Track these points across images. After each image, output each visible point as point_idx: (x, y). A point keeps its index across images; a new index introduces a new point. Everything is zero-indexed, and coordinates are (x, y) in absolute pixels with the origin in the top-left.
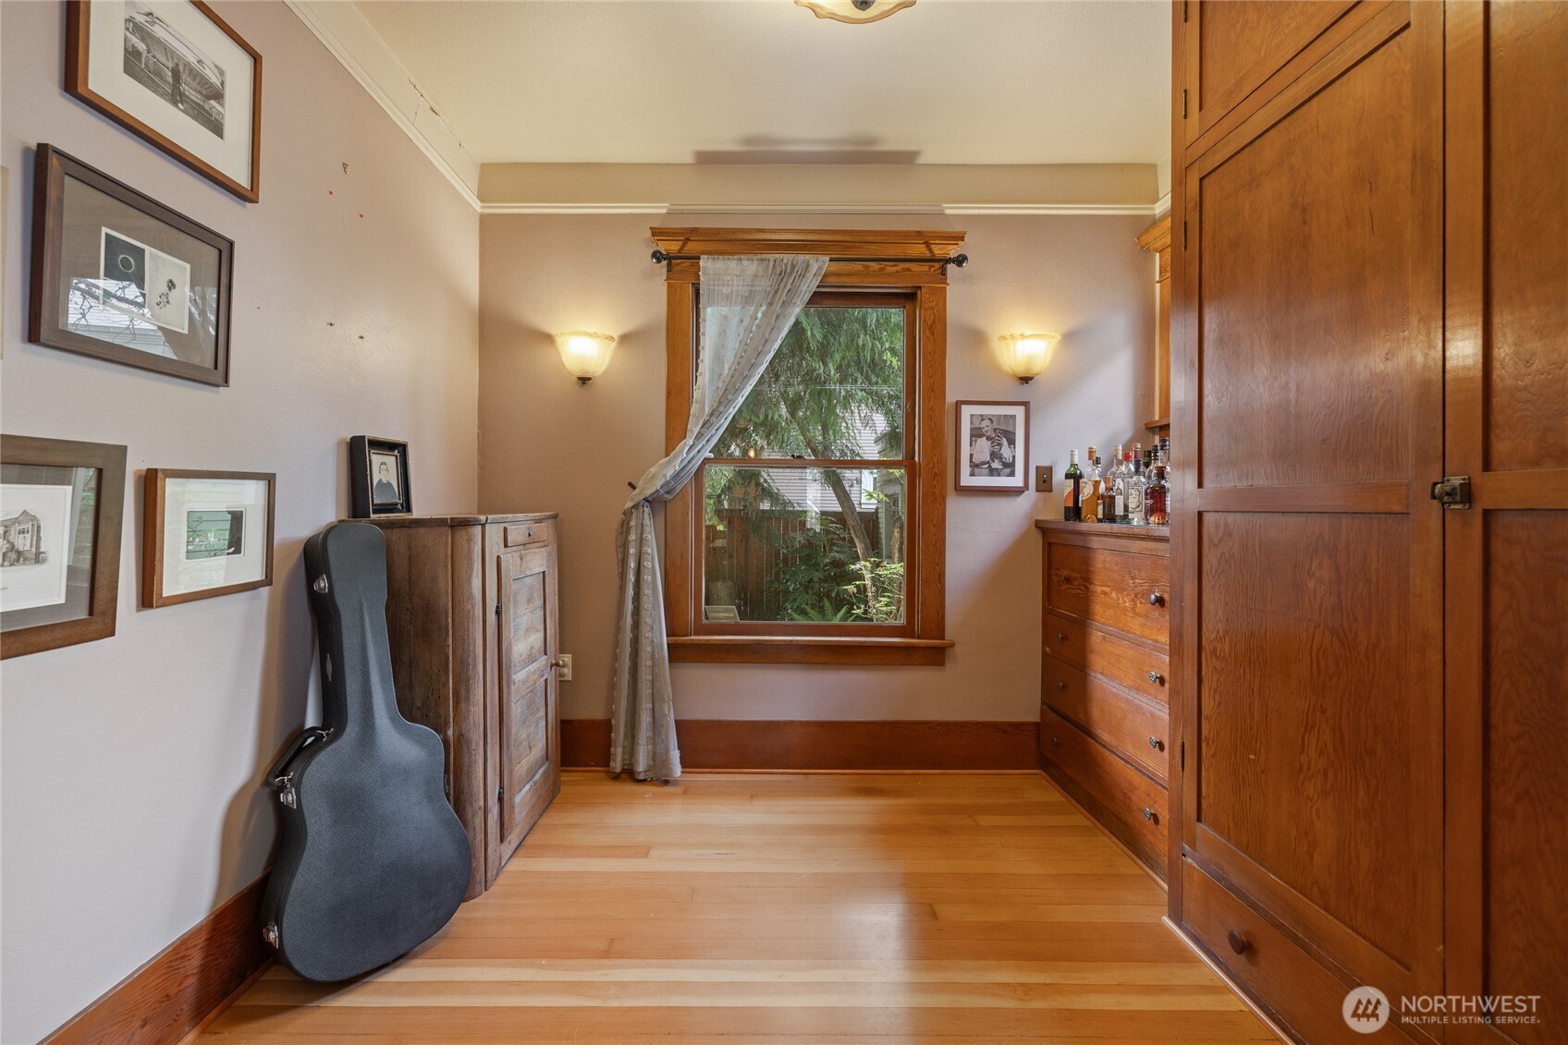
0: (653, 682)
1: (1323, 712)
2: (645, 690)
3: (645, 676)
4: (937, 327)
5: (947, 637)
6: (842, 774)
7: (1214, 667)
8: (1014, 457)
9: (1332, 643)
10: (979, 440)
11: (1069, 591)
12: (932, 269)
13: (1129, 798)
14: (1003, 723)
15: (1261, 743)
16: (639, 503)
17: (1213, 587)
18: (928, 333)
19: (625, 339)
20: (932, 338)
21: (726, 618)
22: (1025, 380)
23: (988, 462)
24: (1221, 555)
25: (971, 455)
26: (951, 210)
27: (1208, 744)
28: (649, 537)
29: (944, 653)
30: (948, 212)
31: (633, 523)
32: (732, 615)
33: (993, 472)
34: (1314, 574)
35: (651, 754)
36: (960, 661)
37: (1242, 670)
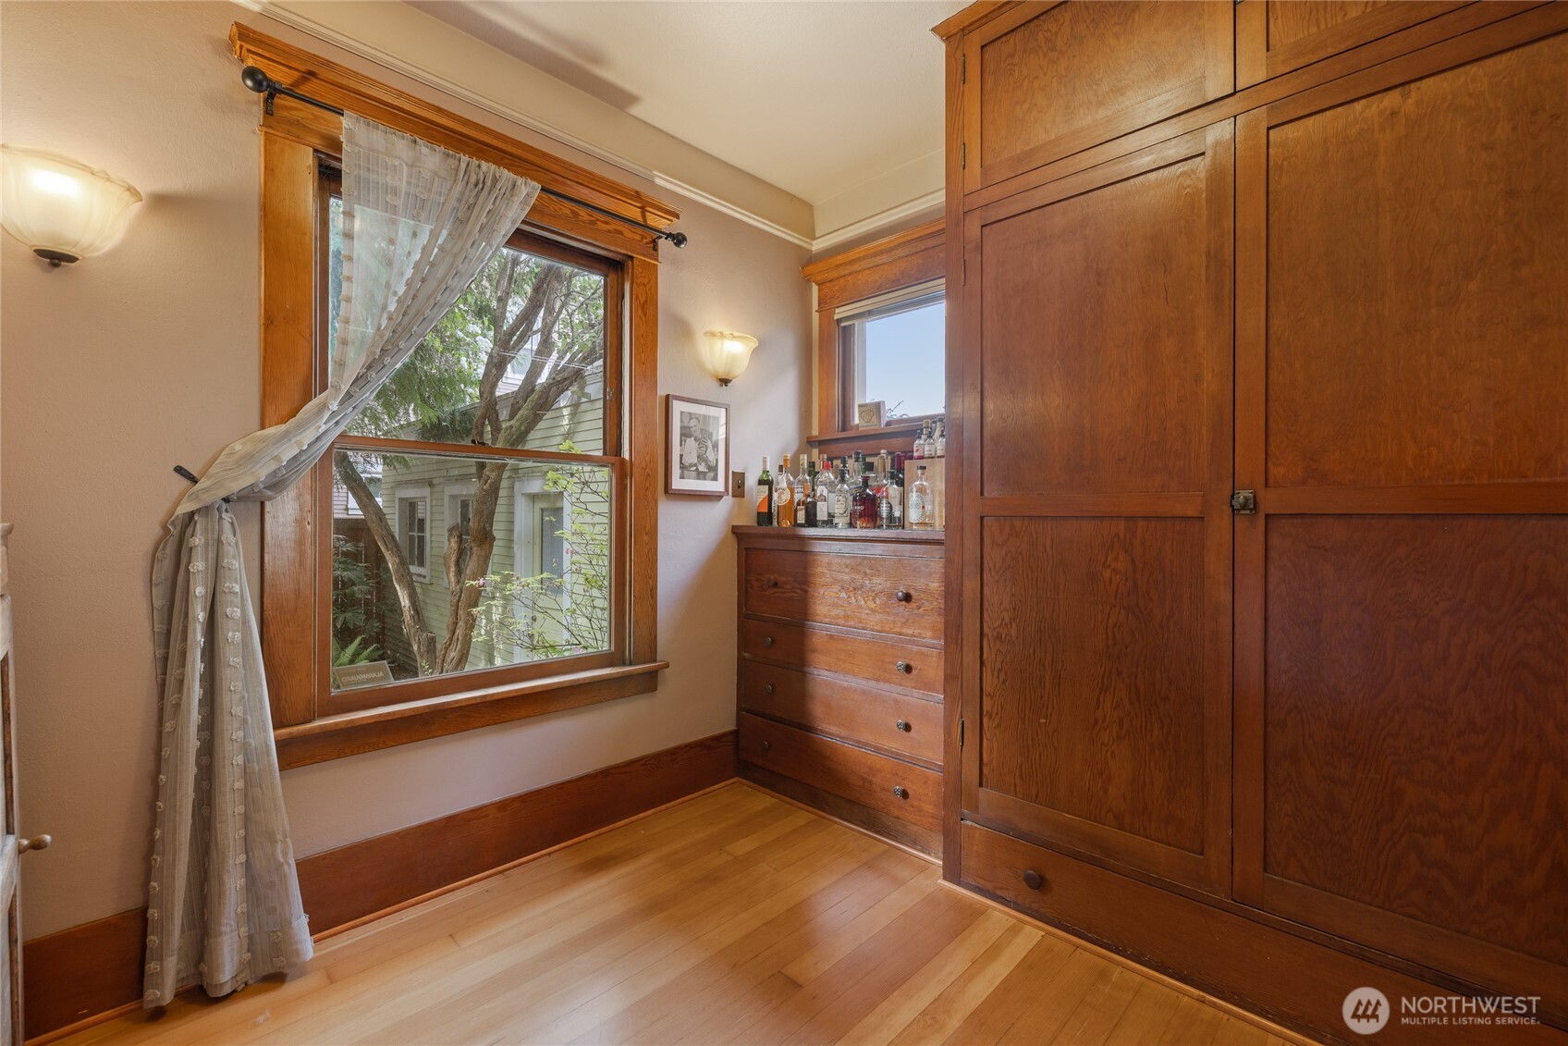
0: (246, 818)
1: (1119, 673)
2: (230, 832)
3: (230, 808)
4: (648, 308)
5: (658, 659)
6: (549, 854)
7: (998, 650)
8: (717, 460)
9: (1127, 619)
10: (688, 440)
11: (776, 595)
12: (645, 241)
13: (870, 782)
14: (707, 739)
15: (1053, 707)
16: (212, 504)
17: (998, 581)
18: (640, 312)
19: (162, 203)
20: (644, 319)
21: (369, 681)
22: (725, 382)
23: (695, 465)
24: (1006, 554)
25: (681, 456)
26: (661, 180)
27: (990, 718)
28: (236, 564)
29: (657, 676)
30: (658, 181)
31: (198, 540)
32: (381, 674)
33: (701, 475)
34: (1110, 566)
35: (245, 941)
36: (671, 684)
37: (1031, 650)
